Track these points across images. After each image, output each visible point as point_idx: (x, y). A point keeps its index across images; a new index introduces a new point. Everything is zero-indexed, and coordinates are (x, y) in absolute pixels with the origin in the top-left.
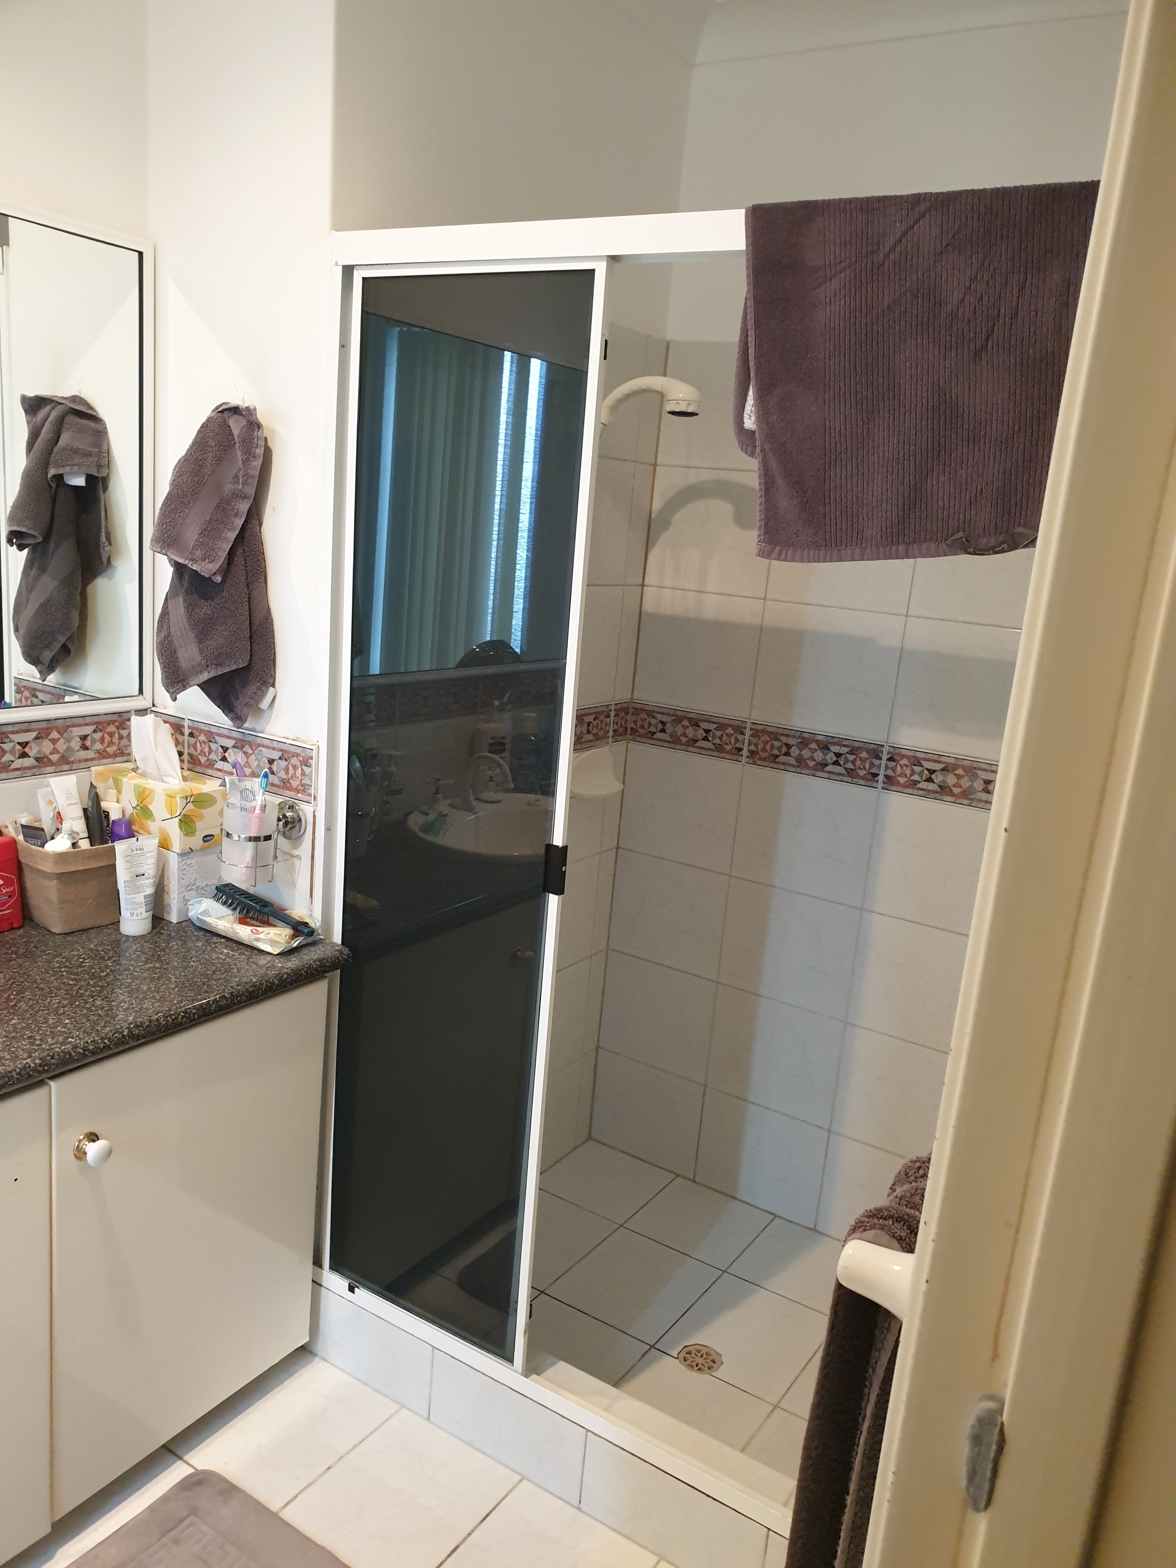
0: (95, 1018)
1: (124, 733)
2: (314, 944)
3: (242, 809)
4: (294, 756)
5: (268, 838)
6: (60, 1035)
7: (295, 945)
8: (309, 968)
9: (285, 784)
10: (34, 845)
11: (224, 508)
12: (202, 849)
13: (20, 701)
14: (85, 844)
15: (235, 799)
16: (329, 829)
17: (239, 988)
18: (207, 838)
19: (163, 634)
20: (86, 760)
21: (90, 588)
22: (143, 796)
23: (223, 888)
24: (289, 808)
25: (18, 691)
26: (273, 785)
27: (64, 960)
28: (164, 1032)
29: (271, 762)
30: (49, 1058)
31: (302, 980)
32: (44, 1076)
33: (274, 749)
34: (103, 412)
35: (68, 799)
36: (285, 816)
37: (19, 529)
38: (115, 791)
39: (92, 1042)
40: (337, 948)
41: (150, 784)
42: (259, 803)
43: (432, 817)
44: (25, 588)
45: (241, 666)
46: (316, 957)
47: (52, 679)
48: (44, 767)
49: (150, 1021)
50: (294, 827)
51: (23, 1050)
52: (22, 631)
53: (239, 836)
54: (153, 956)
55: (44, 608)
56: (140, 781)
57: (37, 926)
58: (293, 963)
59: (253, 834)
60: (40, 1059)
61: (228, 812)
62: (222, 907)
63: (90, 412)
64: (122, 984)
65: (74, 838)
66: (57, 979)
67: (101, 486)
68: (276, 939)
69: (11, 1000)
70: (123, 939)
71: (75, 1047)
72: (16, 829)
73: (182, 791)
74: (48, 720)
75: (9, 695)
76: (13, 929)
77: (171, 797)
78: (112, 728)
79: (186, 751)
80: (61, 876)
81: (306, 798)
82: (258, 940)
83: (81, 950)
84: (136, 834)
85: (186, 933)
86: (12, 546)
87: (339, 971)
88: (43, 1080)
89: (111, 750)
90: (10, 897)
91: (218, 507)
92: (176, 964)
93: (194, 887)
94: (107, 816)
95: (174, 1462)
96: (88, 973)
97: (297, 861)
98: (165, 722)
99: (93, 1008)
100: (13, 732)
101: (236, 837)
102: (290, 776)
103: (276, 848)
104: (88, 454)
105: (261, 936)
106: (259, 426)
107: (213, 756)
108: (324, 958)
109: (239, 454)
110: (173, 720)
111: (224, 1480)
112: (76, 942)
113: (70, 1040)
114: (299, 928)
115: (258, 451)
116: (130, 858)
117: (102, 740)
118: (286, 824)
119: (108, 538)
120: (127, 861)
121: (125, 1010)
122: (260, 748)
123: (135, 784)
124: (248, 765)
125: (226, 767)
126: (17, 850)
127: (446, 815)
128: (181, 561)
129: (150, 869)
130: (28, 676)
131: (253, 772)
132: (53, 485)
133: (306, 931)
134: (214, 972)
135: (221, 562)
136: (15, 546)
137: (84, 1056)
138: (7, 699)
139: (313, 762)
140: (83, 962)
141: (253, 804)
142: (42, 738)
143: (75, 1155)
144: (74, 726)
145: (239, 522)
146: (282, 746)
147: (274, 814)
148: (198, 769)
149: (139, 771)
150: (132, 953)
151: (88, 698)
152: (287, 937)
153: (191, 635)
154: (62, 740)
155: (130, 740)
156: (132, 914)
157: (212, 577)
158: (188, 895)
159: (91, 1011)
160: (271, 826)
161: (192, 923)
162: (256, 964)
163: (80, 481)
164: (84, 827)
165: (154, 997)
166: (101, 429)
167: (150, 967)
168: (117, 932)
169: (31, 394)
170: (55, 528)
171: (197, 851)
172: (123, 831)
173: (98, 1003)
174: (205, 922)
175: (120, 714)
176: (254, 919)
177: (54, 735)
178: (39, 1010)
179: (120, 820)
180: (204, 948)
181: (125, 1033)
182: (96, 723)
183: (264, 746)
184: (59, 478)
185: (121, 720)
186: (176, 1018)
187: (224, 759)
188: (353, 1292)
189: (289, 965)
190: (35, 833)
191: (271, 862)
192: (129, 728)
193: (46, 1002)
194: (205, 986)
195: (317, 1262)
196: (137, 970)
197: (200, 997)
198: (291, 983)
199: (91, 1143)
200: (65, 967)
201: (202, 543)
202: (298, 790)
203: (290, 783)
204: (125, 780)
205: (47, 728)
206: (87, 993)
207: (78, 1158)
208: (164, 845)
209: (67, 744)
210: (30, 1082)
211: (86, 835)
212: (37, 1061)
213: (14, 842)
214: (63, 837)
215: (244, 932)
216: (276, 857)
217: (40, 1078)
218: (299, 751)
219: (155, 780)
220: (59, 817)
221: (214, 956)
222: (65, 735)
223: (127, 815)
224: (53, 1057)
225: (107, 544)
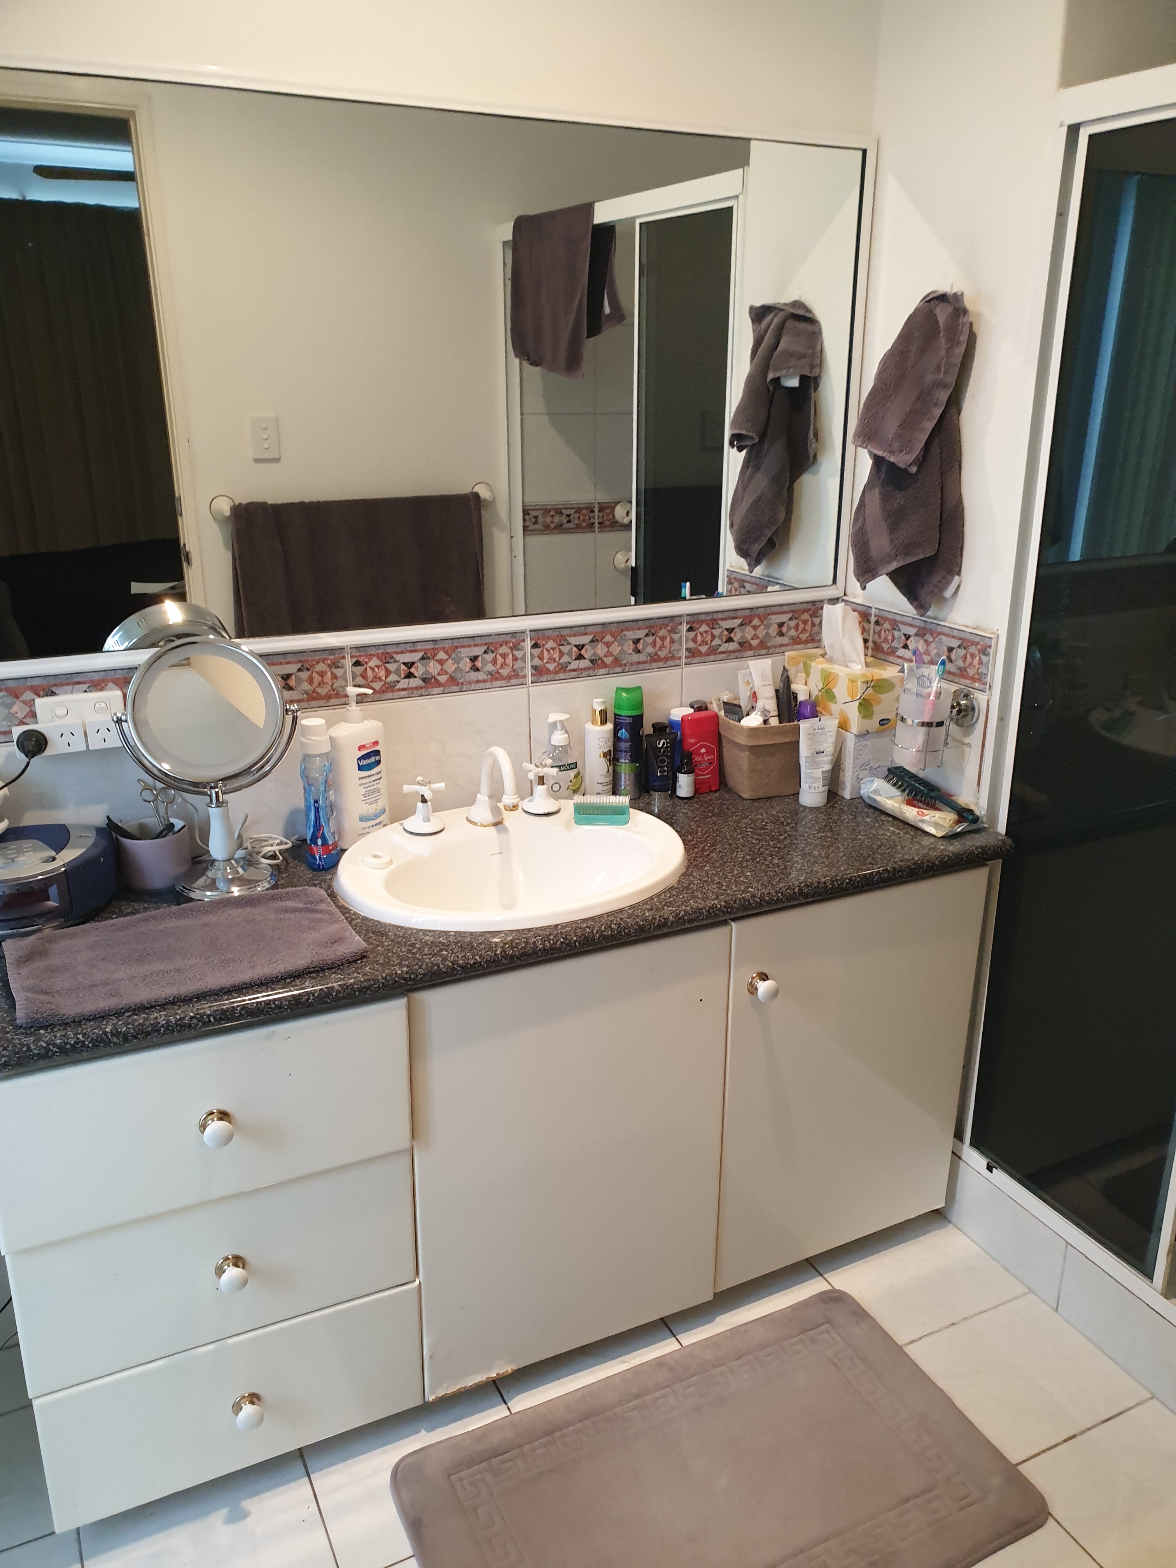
0: (772, 874)
1: (817, 621)
2: (977, 831)
3: (918, 695)
4: (972, 645)
5: (940, 724)
6: (742, 884)
7: (959, 830)
8: (970, 854)
9: (962, 673)
10: (733, 719)
11: (924, 398)
12: (877, 732)
13: (731, 591)
14: (774, 722)
15: (912, 685)
16: (1002, 719)
17: (901, 863)
18: (883, 722)
19: (859, 525)
20: (782, 645)
21: (796, 485)
22: (828, 679)
23: (894, 770)
24: (964, 696)
25: (730, 583)
26: (949, 673)
27: (750, 822)
28: (830, 894)
29: (950, 650)
30: (732, 902)
31: (962, 865)
32: (727, 916)
33: (953, 637)
34: (820, 313)
35: (763, 680)
36: (959, 704)
37: (740, 432)
38: (804, 674)
39: (767, 894)
40: (1000, 838)
41: (836, 669)
42: (934, 689)
43: (1117, 713)
44: (741, 488)
45: (928, 555)
46: (978, 844)
47: (758, 571)
48: (746, 651)
49: (819, 883)
50: (966, 715)
51: (712, 892)
52: (735, 527)
53: (913, 721)
54: (825, 826)
55: (756, 503)
56: (826, 666)
57: (730, 790)
58: (955, 847)
59: (926, 719)
60: (726, 902)
61: (904, 697)
62: (892, 788)
63: (807, 315)
64: (796, 848)
65: (765, 716)
66: (744, 837)
67: (813, 385)
68: (940, 822)
69: (706, 851)
70: (801, 809)
71: (753, 896)
72: (718, 705)
73: (863, 676)
74: (751, 609)
75: (722, 587)
76: (711, 791)
77: (853, 681)
78: (806, 616)
79: (871, 639)
80: (753, 749)
81: (982, 687)
82: (923, 821)
83: (764, 815)
84: (819, 714)
85: (857, 809)
86: (733, 447)
87: (1001, 860)
88: (726, 920)
89: (804, 637)
90: (710, 763)
91: (918, 399)
92: (845, 835)
93: (867, 767)
94: (796, 697)
95: (816, 1277)
96: (769, 836)
97: (967, 750)
98: (854, 610)
99: (771, 865)
100: (722, 619)
101: (909, 722)
102: (967, 664)
103: (947, 735)
104: (802, 356)
105: (927, 818)
106: (965, 311)
107: (895, 644)
108: (987, 847)
109: (942, 341)
110: (860, 608)
111: (858, 1305)
112: (761, 808)
113: (750, 889)
114: (964, 814)
115: (962, 338)
116: (812, 736)
117: (797, 627)
118: (959, 712)
119: (816, 435)
120: (809, 739)
121: (797, 871)
122: (940, 636)
123: (822, 669)
124: (927, 652)
125: (907, 654)
126: (718, 723)
127: (1133, 713)
128: (880, 453)
129: (829, 747)
130: (738, 568)
131: (932, 659)
132: (771, 389)
133: (971, 817)
134: (880, 847)
135: (917, 454)
136: (735, 448)
137: (761, 905)
138: (720, 590)
139: (992, 651)
140: (765, 825)
141: (928, 690)
142: (746, 624)
143: (748, 990)
144: (774, 614)
145: (938, 412)
146: (962, 635)
147: (947, 701)
148: (880, 655)
149: (827, 657)
150: (807, 821)
151: (787, 588)
152: (951, 822)
153: (884, 525)
154: (762, 627)
155: (821, 628)
156: (810, 788)
157: (908, 468)
158: (862, 774)
159: (770, 867)
160: (944, 713)
161: (863, 800)
162: (919, 844)
163: (794, 383)
164: (776, 708)
165: (823, 863)
166: (816, 330)
167: (822, 836)
168: (796, 802)
169: (758, 304)
170: (769, 430)
171: (872, 733)
172: (808, 711)
173: (776, 861)
174: (875, 800)
175: (814, 603)
176: (921, 802)
177: (756, 622)
178: (727, 861)
179: (806, 701)
180: (872, 824)
181: (796, 890)
182: (792, 611)
183: (944, 634)
184: (777, 381)
185: (814, 609)
186: (842, 884)
187: (906, 647)
188: (991, 1172)
189: (951, 848)
190: (734, 710)
191: (941, 747)
192: (821, 616)
193: (733, 856)
194: (870, 859)
195: (959, 1135)
196: (811, 837)
197: (864, 867)
198: (952, 866)
199: (762, 982)
200: (751, 828)
201: (900, 435)
202: (974, 679)
203: (967, 672)
204: (813, 664)
205: (750, 616)
206: (767, 852)
207: (752, 993)
208: (843, 726)
209: (766, 631)
210: (717, 919)
211: (776, 713)
212: (723, 903)
213: (716, 716)
214: (756, 714)
215: (911, 813)
216: (947, 744)
217: (724, 918)
218: (978, 639)
219: (840, 665)
220: (754, 696)
221: (881, 832)
222: (765, 622)
223: (813, 697)
224: (735, 902)
225: (814, 441)
